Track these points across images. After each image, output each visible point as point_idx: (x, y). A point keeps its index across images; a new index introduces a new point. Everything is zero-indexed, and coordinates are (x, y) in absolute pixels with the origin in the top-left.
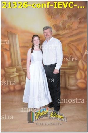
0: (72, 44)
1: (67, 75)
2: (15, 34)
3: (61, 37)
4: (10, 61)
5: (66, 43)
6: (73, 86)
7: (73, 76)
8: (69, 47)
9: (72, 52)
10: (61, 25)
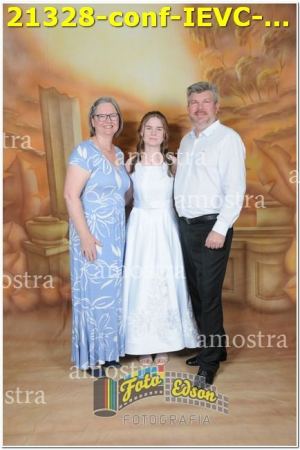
0: (276, 146)
1: (251, 256)
2: (70, 99)
3: (238, 116)
4: (48, 198)
5: (254, 140)
6: (271, 297)
7: (273, 262)
8: (266, 154)
9: (274, 173)
10: (238, 72)
